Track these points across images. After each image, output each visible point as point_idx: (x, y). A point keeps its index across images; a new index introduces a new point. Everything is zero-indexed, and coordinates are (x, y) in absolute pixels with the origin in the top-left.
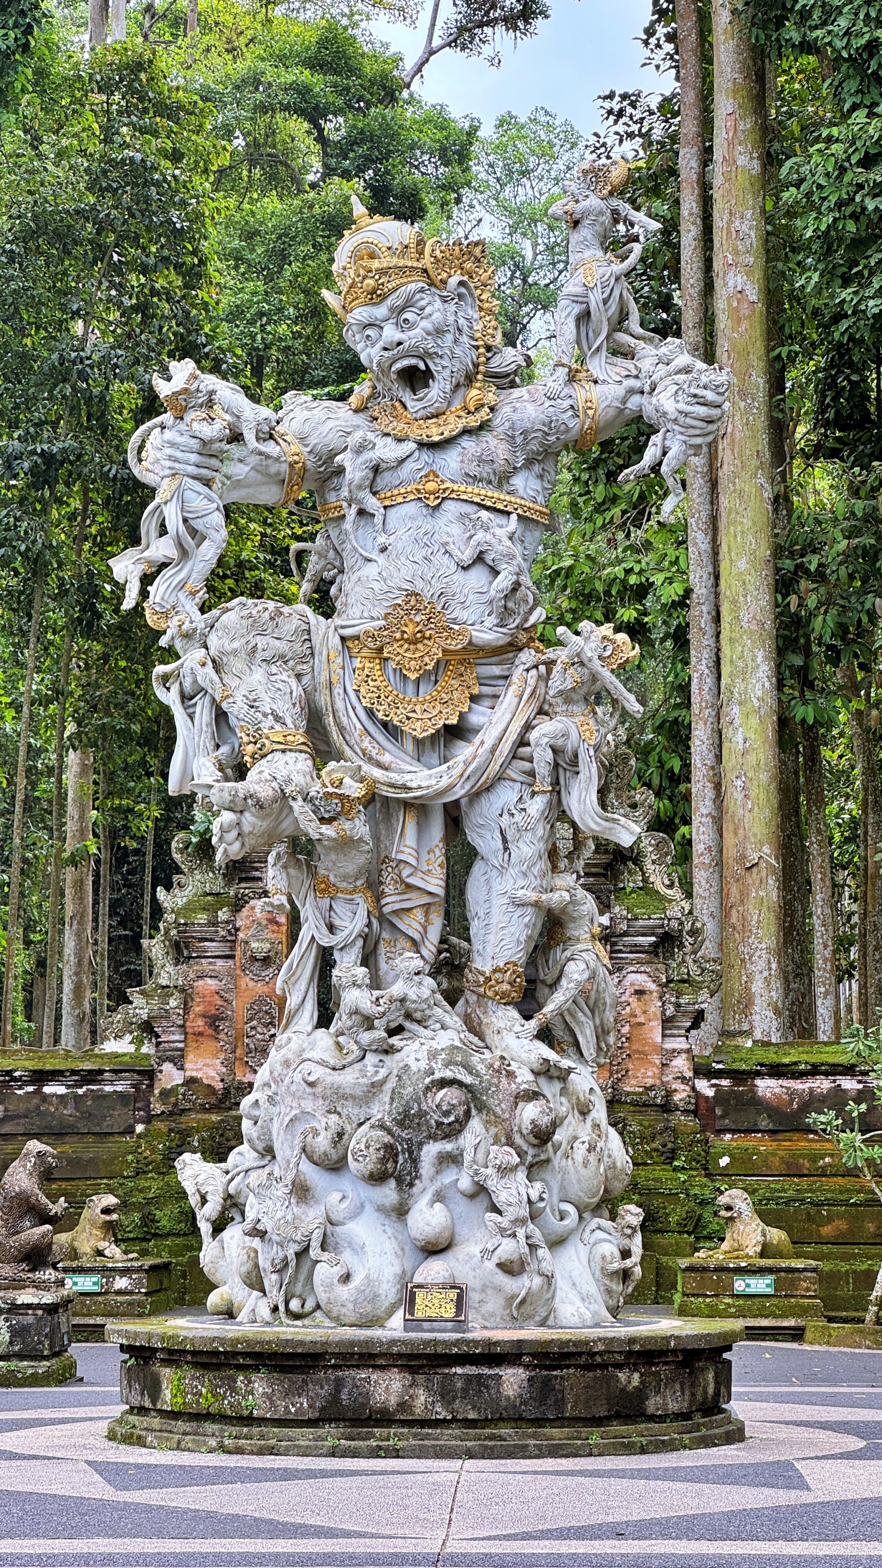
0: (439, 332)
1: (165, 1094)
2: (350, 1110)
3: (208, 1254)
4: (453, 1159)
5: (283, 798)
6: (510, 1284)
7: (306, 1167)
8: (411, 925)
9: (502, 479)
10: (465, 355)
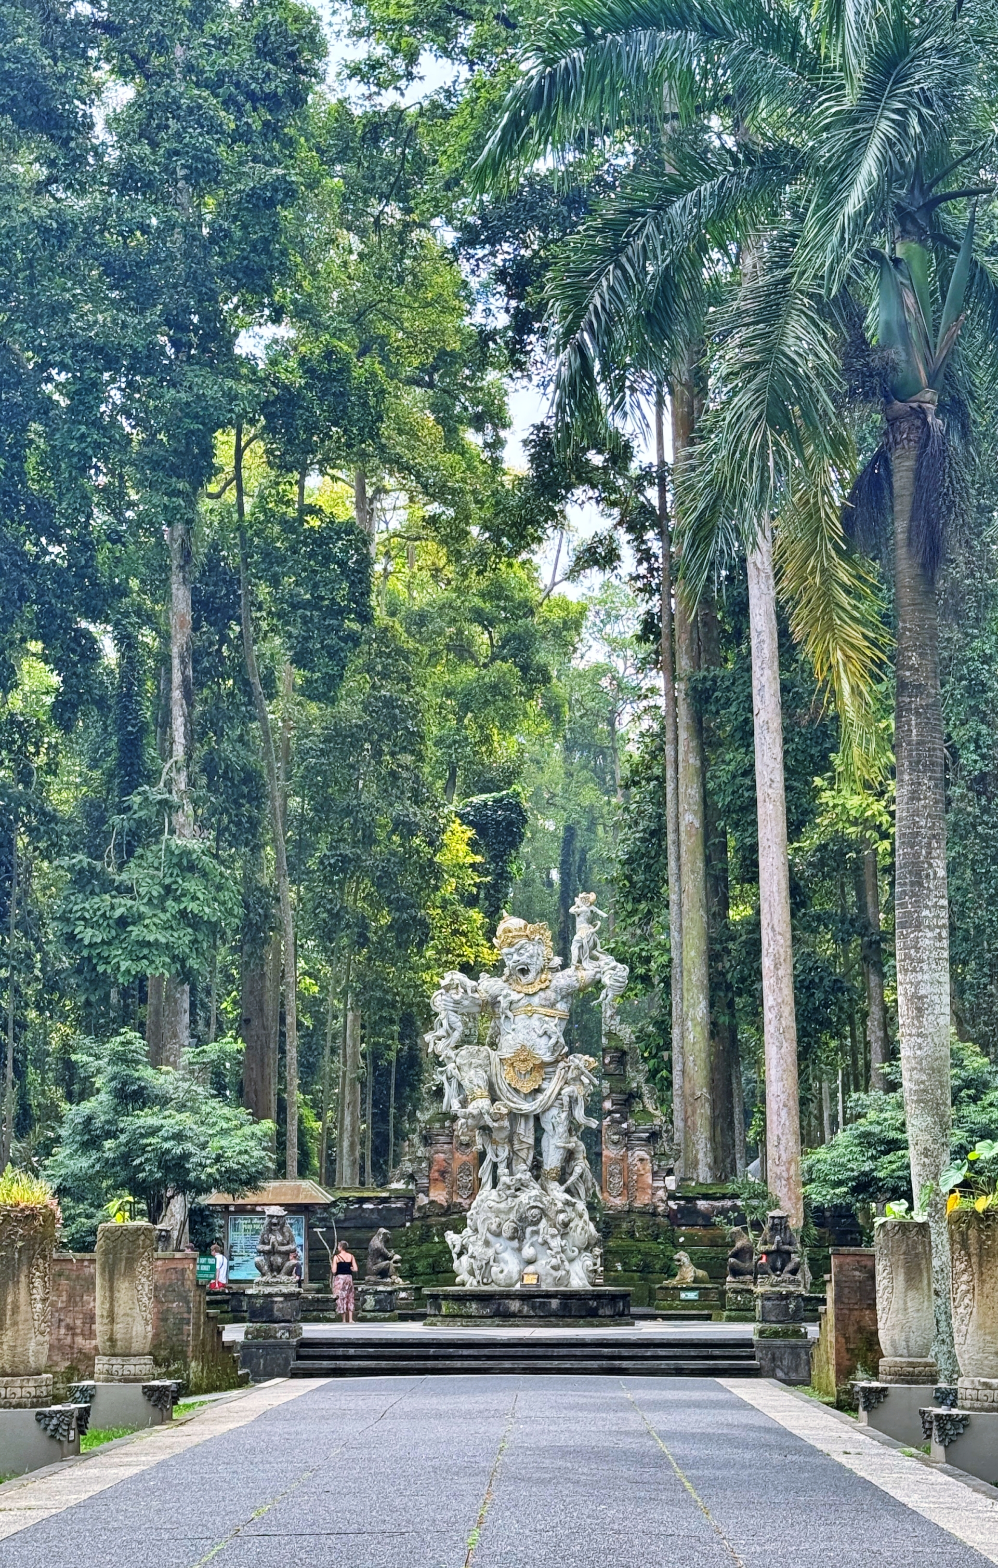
0: (532, 956)
1: (420, 1208)
2: (503, 1216)
3: (456, 1264)
4: (536, 1233)
5: (481, 1114)
6: (555, 1273)
7: (489, 1235)
8: (523, 1154)
9: (553, 1005)
10: (541, 962)
